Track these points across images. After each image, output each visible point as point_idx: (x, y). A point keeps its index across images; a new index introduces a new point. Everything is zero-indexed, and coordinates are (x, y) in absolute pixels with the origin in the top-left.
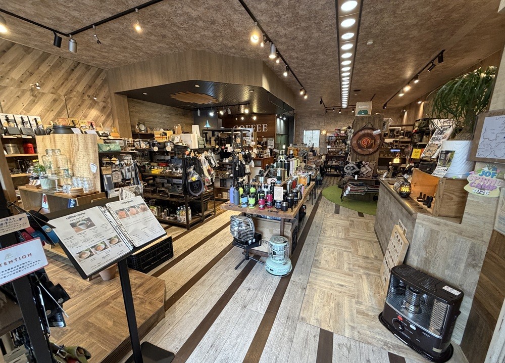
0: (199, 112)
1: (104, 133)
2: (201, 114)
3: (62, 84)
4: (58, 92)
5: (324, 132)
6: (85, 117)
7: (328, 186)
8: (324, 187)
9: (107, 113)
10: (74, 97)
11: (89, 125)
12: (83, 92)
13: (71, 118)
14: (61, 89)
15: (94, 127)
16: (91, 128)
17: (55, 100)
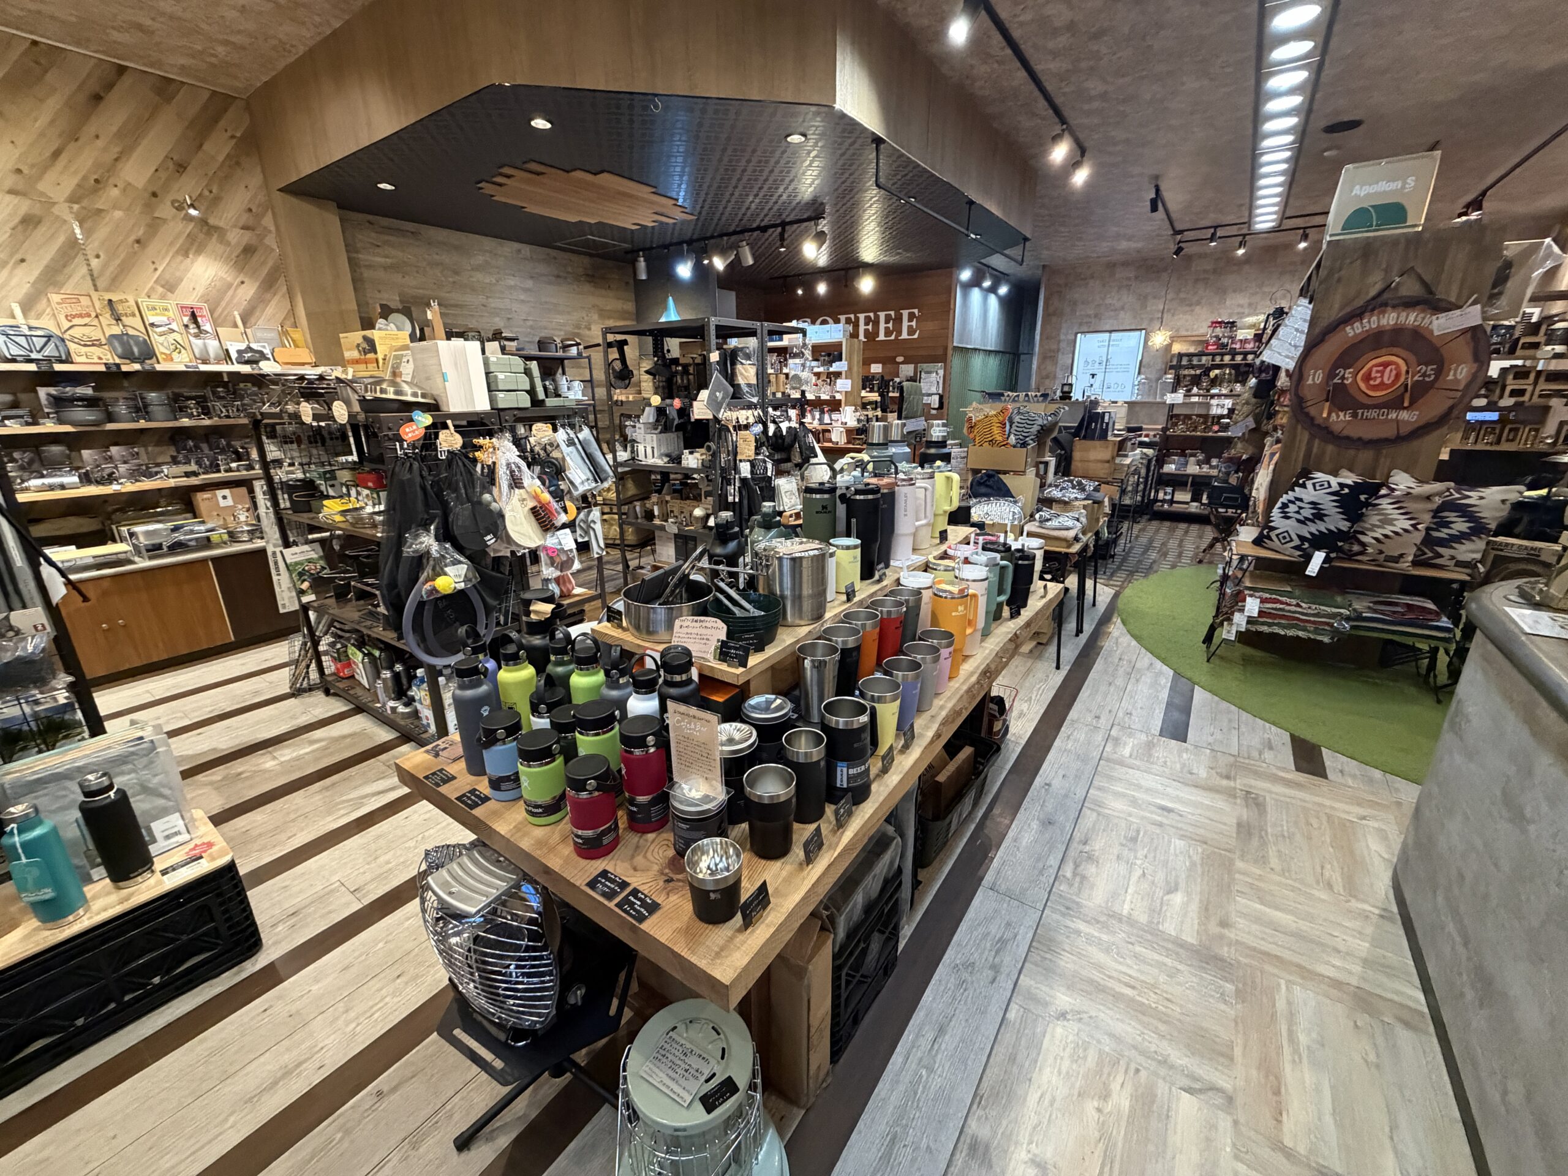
0: (642, 264)
1: (249, 349)
2: (649, 270)
3: (56, 154)
4: (41, 186)
5: (1160, 339)
6: (170, 287)
7: (1149, 570)
8: (1131, 573)
9: (265, 271)
10: (115, 207)
11: (186, 320)
12: (151, 189)
13: (108, 290)
14: (51, 176)
15: (207, 327)
16: (193, 330)
17: (29, 222)
